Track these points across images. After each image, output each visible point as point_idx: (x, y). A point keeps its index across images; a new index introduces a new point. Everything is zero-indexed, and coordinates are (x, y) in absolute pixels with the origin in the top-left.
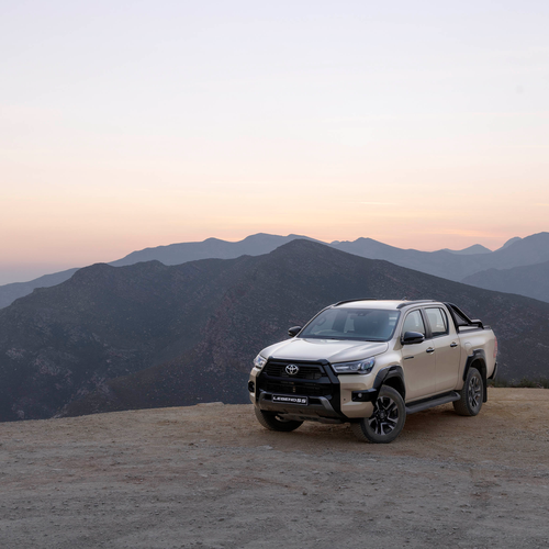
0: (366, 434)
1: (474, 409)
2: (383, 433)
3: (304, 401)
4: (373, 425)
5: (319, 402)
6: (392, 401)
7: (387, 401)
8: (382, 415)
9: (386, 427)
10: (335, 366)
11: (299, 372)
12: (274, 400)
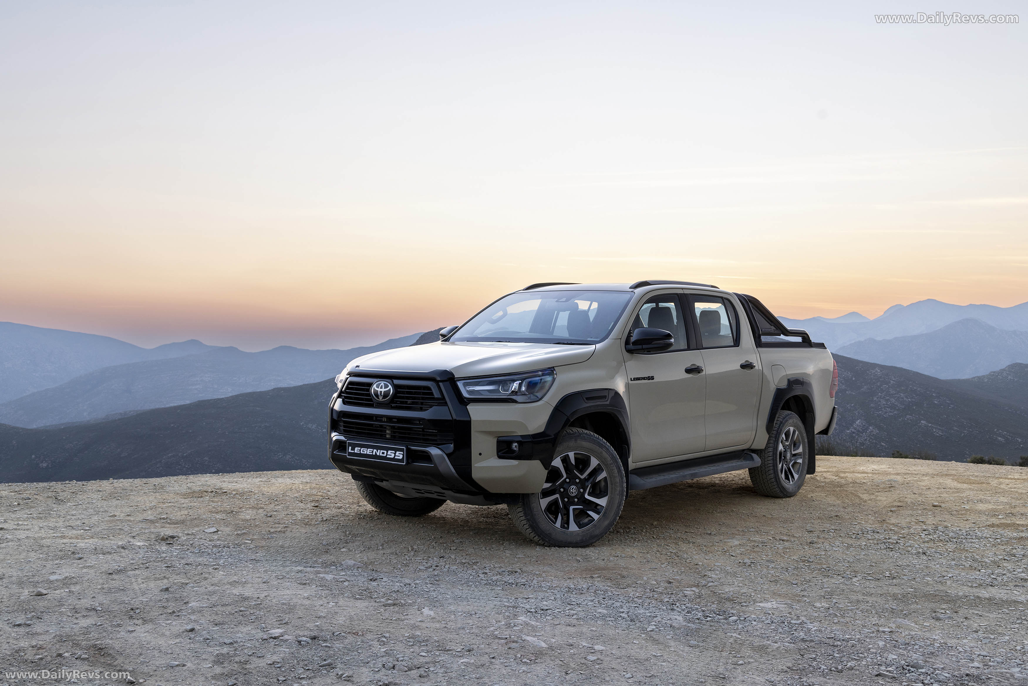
0: (534, 526)
1: (789, 485)
2: (573, 527)
4: (553, 509)
5: (427, 457)
6: (594, 462)
7: (583, 462)
8: (573, 490)
9: (581, 515)
10: (465, 385)
11: (394, 395)
12: (350, 454)
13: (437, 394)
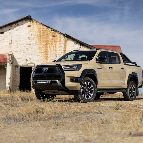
3: (50, 82)
5: (56, 82)
10: (63, 67)
11: (48, 70)
12: (38, 83)
13: (57, 69)
